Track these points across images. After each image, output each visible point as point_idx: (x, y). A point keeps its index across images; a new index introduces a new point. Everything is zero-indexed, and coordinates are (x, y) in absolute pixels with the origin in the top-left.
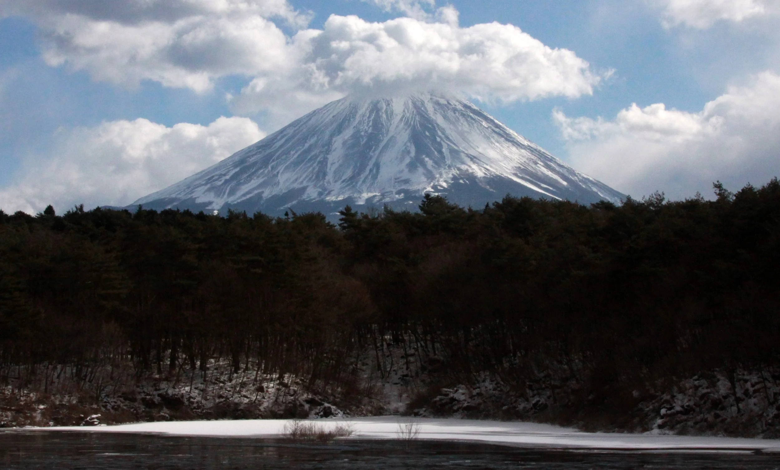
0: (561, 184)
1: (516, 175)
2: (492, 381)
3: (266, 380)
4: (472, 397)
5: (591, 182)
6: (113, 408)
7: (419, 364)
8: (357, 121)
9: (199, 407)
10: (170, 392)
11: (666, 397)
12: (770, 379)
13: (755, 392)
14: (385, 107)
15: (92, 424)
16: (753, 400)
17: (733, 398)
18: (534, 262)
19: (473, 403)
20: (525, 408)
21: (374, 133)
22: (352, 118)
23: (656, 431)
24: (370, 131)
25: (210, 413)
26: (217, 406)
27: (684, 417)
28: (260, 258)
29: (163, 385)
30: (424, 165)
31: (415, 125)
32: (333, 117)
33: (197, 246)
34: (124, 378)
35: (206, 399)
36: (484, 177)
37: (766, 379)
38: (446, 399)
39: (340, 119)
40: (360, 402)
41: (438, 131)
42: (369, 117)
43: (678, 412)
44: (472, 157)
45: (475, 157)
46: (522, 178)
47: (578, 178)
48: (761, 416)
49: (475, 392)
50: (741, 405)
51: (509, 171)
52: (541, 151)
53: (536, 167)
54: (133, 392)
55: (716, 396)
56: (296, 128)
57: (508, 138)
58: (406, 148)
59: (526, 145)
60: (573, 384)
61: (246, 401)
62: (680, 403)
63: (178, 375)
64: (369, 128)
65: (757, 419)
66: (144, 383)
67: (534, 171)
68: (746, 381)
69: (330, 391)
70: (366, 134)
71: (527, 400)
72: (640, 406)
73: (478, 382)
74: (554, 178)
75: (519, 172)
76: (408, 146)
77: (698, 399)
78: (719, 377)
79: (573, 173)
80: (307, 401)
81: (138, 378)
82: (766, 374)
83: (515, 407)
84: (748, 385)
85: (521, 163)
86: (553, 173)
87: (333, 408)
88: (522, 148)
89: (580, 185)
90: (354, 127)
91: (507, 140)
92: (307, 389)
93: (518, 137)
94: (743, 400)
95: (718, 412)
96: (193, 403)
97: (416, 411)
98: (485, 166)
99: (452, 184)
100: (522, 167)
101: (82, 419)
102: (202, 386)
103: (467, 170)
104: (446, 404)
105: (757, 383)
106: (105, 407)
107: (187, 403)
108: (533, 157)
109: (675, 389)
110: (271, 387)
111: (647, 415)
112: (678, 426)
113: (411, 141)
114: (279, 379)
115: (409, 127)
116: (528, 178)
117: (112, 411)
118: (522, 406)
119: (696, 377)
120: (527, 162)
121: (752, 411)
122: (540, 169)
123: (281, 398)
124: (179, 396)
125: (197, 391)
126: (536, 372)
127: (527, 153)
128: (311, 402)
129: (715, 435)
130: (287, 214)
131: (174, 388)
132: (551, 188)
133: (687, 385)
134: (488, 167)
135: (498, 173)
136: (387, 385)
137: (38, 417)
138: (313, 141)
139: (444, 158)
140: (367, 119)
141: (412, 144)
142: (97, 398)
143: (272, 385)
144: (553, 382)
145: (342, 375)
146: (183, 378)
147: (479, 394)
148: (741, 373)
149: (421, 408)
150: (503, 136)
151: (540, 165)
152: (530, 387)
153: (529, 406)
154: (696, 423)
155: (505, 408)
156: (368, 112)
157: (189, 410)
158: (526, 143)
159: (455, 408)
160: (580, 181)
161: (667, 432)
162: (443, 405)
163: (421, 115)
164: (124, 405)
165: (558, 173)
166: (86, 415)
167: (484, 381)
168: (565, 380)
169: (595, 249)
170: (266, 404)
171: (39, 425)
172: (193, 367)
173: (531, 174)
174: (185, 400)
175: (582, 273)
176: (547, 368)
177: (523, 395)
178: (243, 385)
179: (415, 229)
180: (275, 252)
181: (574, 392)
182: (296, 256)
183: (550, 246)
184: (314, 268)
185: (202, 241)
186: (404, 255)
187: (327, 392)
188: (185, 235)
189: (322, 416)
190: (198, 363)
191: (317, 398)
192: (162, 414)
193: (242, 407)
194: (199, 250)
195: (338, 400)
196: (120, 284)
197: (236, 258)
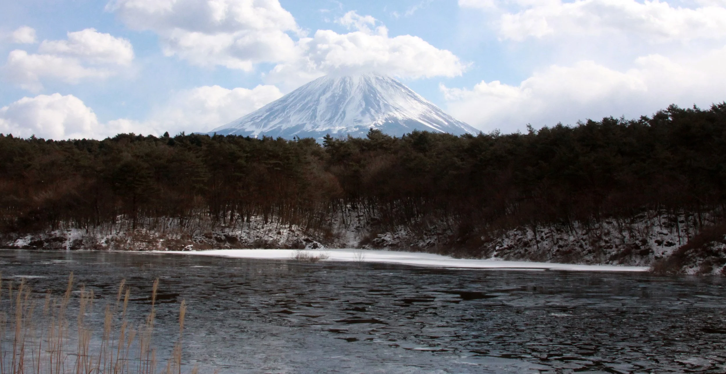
0: (444, 124)
1: (420, 119)
2: (405, 230)
3: (281, 228)
4: (394, 239)
6: (200, 242)
7: (365, 221)
8: (333, 88)
9: (246, 242)
10: (231, 234)
11: (499, 240)
12: (555, 231)
13: (547, 237)
14: (349, 80)
15: (188, 250)
16: (546, 242)
17: (535, 241)
18: (429, 166)
19: (394, 242)
20: (422, 245)
21: (343, 95)
22: (331, 86)
23: (493, 258)
24: (340, 93)
25: (252, 246)
26: (255, 242)
27: (508, 251)
28: (280, 162)
29: (227, 230)
30: (370, 113)
31: (365, 91)
32: (321, 85)
33: (246, 155)
34: (206, 226)
35: (250, 238)
36: (403, 120)
37: (553, 231)
38: (380, 240)
39: (324, 87)
40: (333, 241)
41: (378, 94)
43: (505, 248)
44: (396, 109)
45: (398, 109)
46: (423, 121)
47: (454, 121)
48: (550, 250)
49: (395, 236)
50: (539, 245)
51: (416, 116)
52: (433, 106)
53: (431, 115)
54: (210, 234)
55: (526, 240)
60: (449, 232)
61: (271, 239)
62: (506, 243)
63: (235, 225)
65: (547, 252)
66: (216, 228)
67: (430, 117)
68: (542, 232)
69: (317, 235)
70: (338, 95)
71: (424, 241)
72: (485, 245)
73: (398, 231)
74: (440, 120)
75: (422, 117)
76: (361, 102)
77: (516, 241)
78: (528, 229)
79: (451, 118)
80: (305, 240)
81: (213, 226)
82: (552, 228)
83: (417, 245)
84: (543, 234)
85: (423, 112)
86: (440, 118)
87: (319, 244)
88: (424, 104)
89: (455, 125)
90: (332, 91)
91: (415, 99)
92: (305, 233)
93: (421, 98)
94: (540, 242)
95: (527, 248)
96: (242, 240)
97: (364, 246)
98: (403, 113)
99: (385, 123)
100: (423, 114)
101: (183, 247)
102: (248, 231)
103: (393, 116)
104: (380, 242)
105: (547, 233)
106: (195, 241)
107: (239, 240)
108: (429, 109)
109: (504, 236)
110: (285, 232)
111: (488, 250)
112: (505, 256)
113: (363, 100)
114: (289, 227)
115: (362, 92)
116: (427, 120)
118: (421, 244)
119: (515, 230)
120: (426, 111)
121: (545, 248)
122: (433, 116)
123: (290, 238)
124: (235, 236)
125: (245, 234)
126: (429, 226)
127: (426, 107)
128: (307, 241)
129: (525, 260)
130: (294, 138)
131: (232, 231)
132: (439, 126)
133: (511, 234)
134: (405, 114)
135: (410, 118)
136: (348, 232)
137: (159, 245)
138: (309, 98)
139: (381, 108)
140: (339, 87)
142: (191, 236)
143: (285, 231)
144: (438, 232)
145: (324, 226)
146: (237, 226)
147: (398, 238)
148: (539, 228)
149: (366, 244)
150: (413, 97)
151: (433, 113)
152: (426, 234)
153: (425, 244)
154: (515, 254)
155: (412, 245)
156: (339, 83)
157: (240, 244)
158: (425, 101)
159: (385, 245)
160: (455, 123)
161: (499, 259)
162: (378, 243)
163: (368, 85)
164: (206, 240)
165: (443, 118)
166: (185, 245)
167: (401, 230)
168: (445, 230)
169: (462, 159)
170: (282, 241)
171: (160, 250)
172: (243, 221)
173: (428, 118)
174: (238, 238)
175: (455, 173)
176: (435, 224)
177: (422, 238)
178: (270, 231)
179: (364, 147)
180: (288, 158)
181: (450, 237)
182: (299, 161)
183: (438, 158)
184: (309, 167)
185: (248, 153)
186: (358, 161)
187: (315, 235)
188: (239, 149)
189: (312, 248)
190: (246, 218)
191: (310, 238)
192: (226, 245)
193: (269, 243)
194: (247, 157)
195: (321, 239)
196: (204, 175)
197: (266, 162)
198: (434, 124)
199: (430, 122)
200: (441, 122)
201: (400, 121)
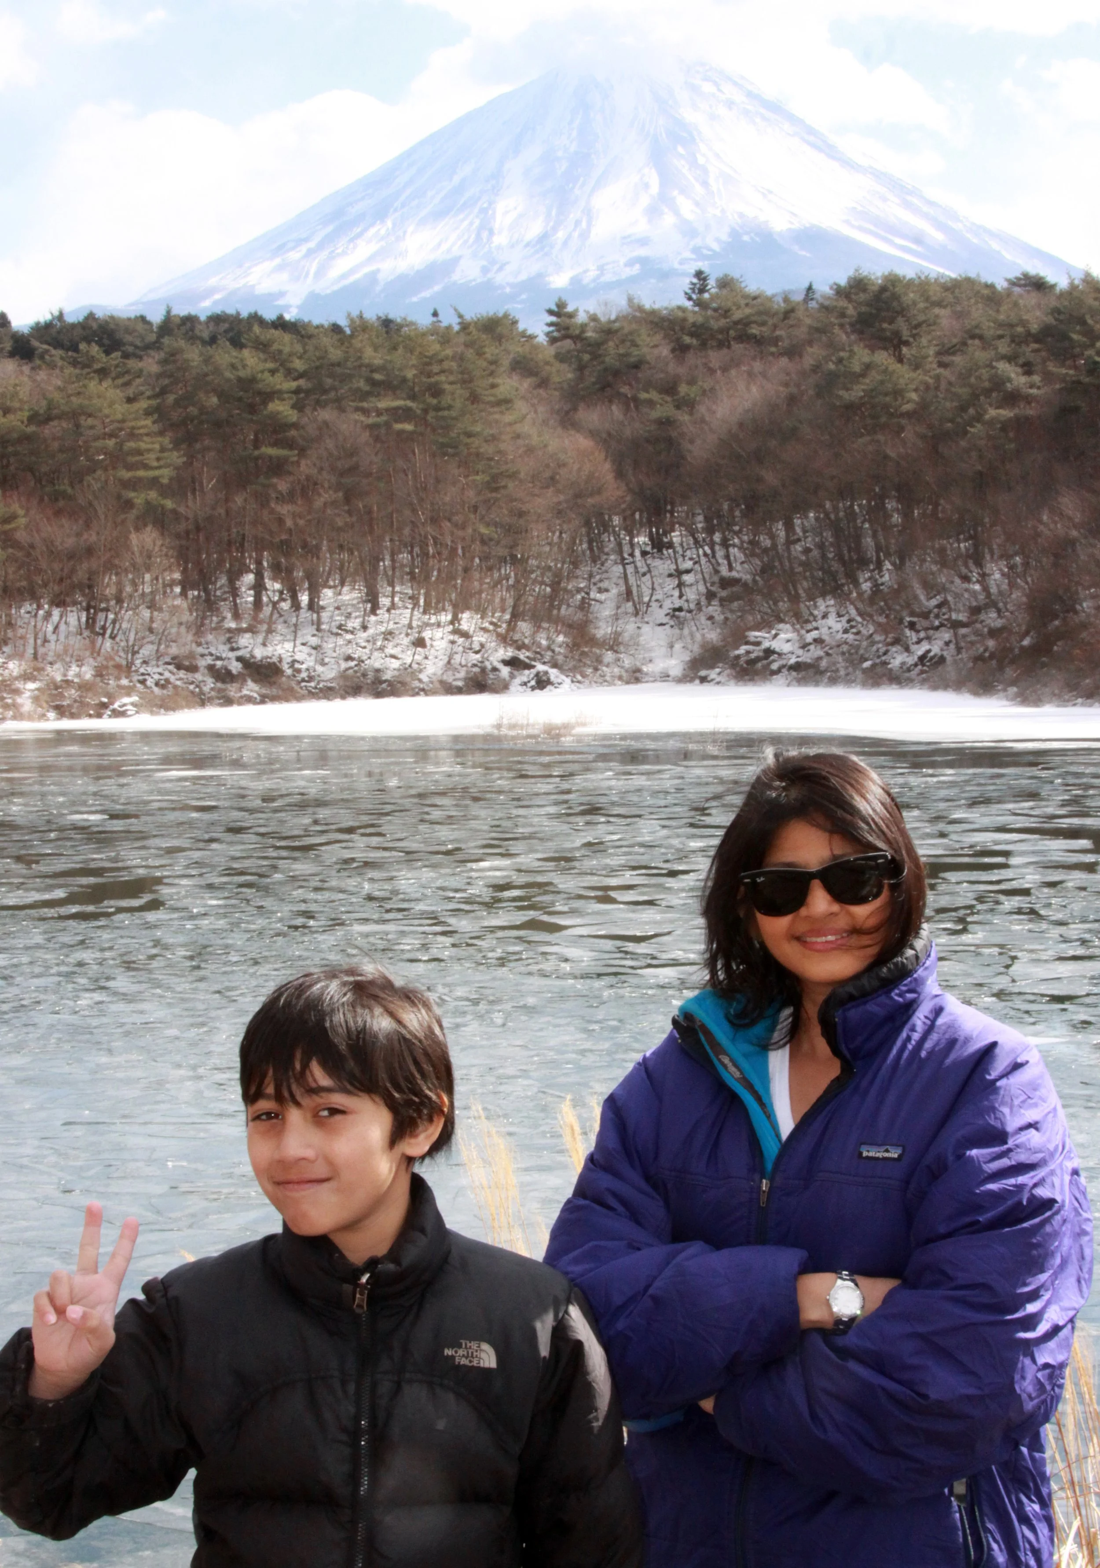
0: (934, 239)
1: (847, 222)
2: (839, 615)
3: (427, 625)
4: (804, 646)
5: (989, 232)
6: (157, 684)
7: (702, 588)
8: (549, 129)
9: (311, 679)
10: (259, 653)
14: (599, 101)
15: (123, 715)
18: (914, 396)
19: (806, 657)
20: (903, 663)
21: (580, 153)
22: (539, 125)
24: (573, 148)
25: (330, 689)
26: (343, 675)
28: (409, 403)
29: (245, 640)
30: (675, 210)
31: (657, 134)
32: (504, 123)
33: (294, 385)
34: (174, 630)
35: (323, 664)
36: (790, 230)
38: (757, 652)
39: (517, 127)
40: (599, 660)
41: (701, 145)
42: (571, 122)
44: (766, 192)
45: (770, 192)
46: (861, 229)
47: (964, 226)
49: (809, 637)
51: (835, 218)
52: (893, 176)
53: (885, 208)
54: (191, 655)
56: (434, 148)
57: (832, 153)
58: (641, 179)
59: (866, 164)
60: (992, 619)
61: (395, 664)
63: (270, 622)
64: (571, 142)
66: (210, 637)
67: (880, 214)
69: (544, 642)
70: (566, 155)
71: (907, 649)
73: (815, 618)
74: (920, 227)
75: (853, 217)
76: (644, 175)
79: (954, 216)
80: (506, 663)
81: (199, 629)
83: (885, 663)
85: (856, 200)
86: (916, 217)
87: (553, 673)
88: (857, 172)
89: (968, 240)
90: (543, 142)
91: (829, 157)
92: (504, 639)
96: (299, 671)
97: (703, 673)
98: (789, 208)
99: (729, 244)
100: (860, 208)
101: (104, 706)
102: (314, 641)
104: (758, 659)
106: (143, 682)
107: (289, 672)
108: (879, 188)
110: (439, 639)
113: (650, 165)
114: (452, 623)
115: (645, 138)
116: (872, 228)
117: (156, 690)
118: (898, 659)
120: (868, 197)
122: (894, 212)
123: (457, 659)
124: (275, 660)
125: (305, 650)
126: (922, 598)
127: (869, 180)
128: (513, 663)
131: (264, 644)
132: (913, 246)
134: (796, 213)
135: (814, 221)
136: (646, 629)
137: (25, 702)
138: (467, 170)
139: (711, 194)
140: (567, 125)
141: (653, 169)
142: (129, 665)
143: (439, 633)
144: (953, 616)
145: (563, 610)
146: (280, 627)
147: (818, 641)
149: (712, 667)
150: (820, 150)
151: (893, 202)
152: (912, 626)
153: (911, 660)
155: (867, 664)
156: (568, 110)
157: (293, 684)
158: (864, 161)
159: (775, 666)
160: (967, 232)
162: (752, 662)
163: (668, 116)
164: (178, 678)
165: (926, 216)
166: (112, 698)
167: (825, 616)
168: (976, 611)
169: (1028, 369)
170: (432, 669)
171: (30, 718)
172: (296, 606)
173: (876, 221)
174: (285, 667)
175: (1006, 413)
176: (944, 589)
177: (896, 641)
178: (388, 635)
179: (687, 340)
180: (436, 391)
181: (993, 633)
182: (474, 398)
183: (941, 365)
184: (508, 418)
185: (301, 376)
186: (670, 389)
187: (539, 645)
188: (270, 365)
189: (533, 688)
190: (304, 598)
191: (523, 655)
192: (245, 692)
193: (387, 676)
194: (297, 391)
195: (560, 658)
196: (158, 459)
197: (365, 405)
198: (899, 241)
199: (882, 233)
200: (923, 231)
201: (779, 234)
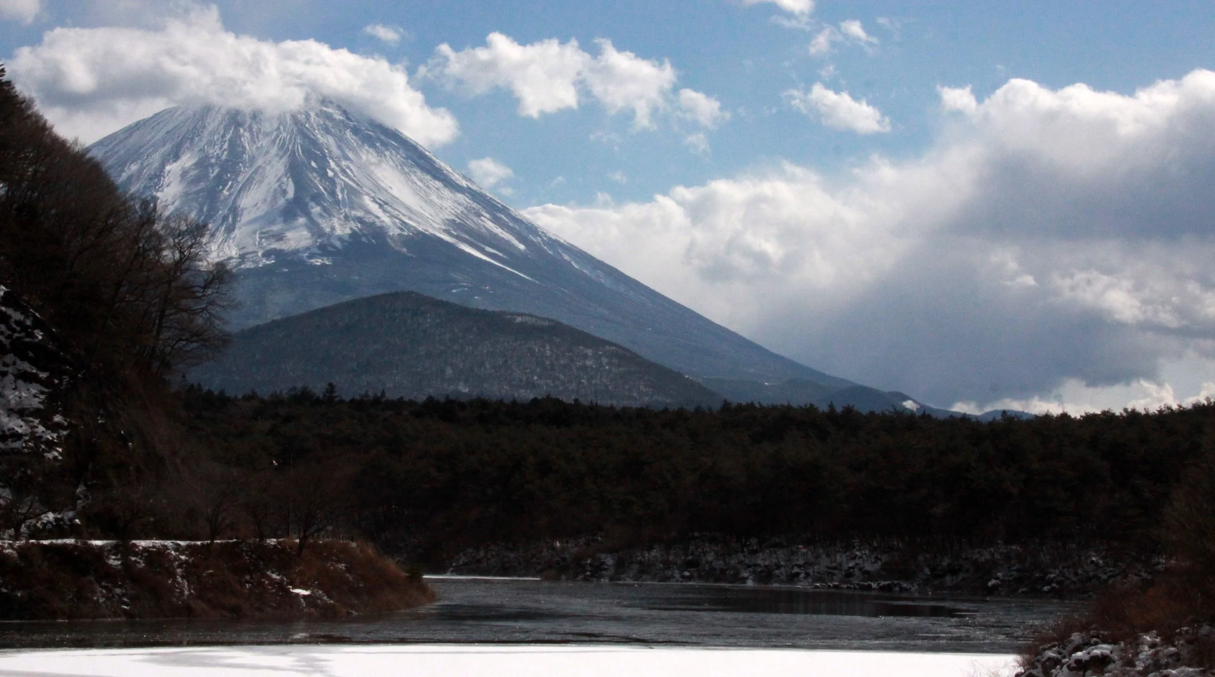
0: (517, 248)
1: (447, 232)
5: (561, 245)
8: (205, 140)
12: (503, 550)
13: (495, 555)
18: (402, 476)
21: (231, 161)
22: (197, 136)
24: (224, 157)
30: (308, 214)
31: (295, 150)
32: (168, 133)
36: (399, 235)
39: (178, 137)
41: (330, 161)
42: (223, 136)
44: (382, 203)
45: (386, 204)
46: (457, 237)
47: (543, 240)
51: (436, 226)
52: (486, 196)
53: (480, 221)
55: (479, 558)
56: (107, 149)
57: (438, 175)
58: (280, 186)
59: (465, 186)
62: (462, 561)
64: (223, 152)
67: (475, 227)
68: (492, 550)
70: (218, 162)
74: (505, 238)
75: (453, 227)
76: (282, 183)
77: (470, 559)
78: (482, 549)
79: (533, 229)
82: (502, 547)
85: (456, 214)
86: (504, 230)
88: (458, 191)
89: (545, 251)
90: (200, 150)
91: (435, 177)
93: (452, 174)
98: (401, 216)
99: (350, 243)
100: (458, 221)
103: (374, 223)
105: (497, 552)
108: (475, 205)
109: (461, 555)
113: (288, 176)
115: (285, 153)
116: (467, 237)
119: (472, 548)
120: (465, 212)
122: (485, 224)
127: (466, 199)
132: (501, 254)
133: (467, 553)
134: (405, 219)
135: (420, 229)
138: (134, 168)
139: (338, 203)
140: (220, 138)
141: (290, 179)
148: (492, 547)
151: (485, 217)
156: (222, 127)
158: (464, 183)
160: (545, 244)
163: (305, 136)
165: (511, 231)
173: (470, 231)
175: (430, 486)
198: (489, 249)
199: (475, 242)
200: (508, 242)
201: (392, 238)
